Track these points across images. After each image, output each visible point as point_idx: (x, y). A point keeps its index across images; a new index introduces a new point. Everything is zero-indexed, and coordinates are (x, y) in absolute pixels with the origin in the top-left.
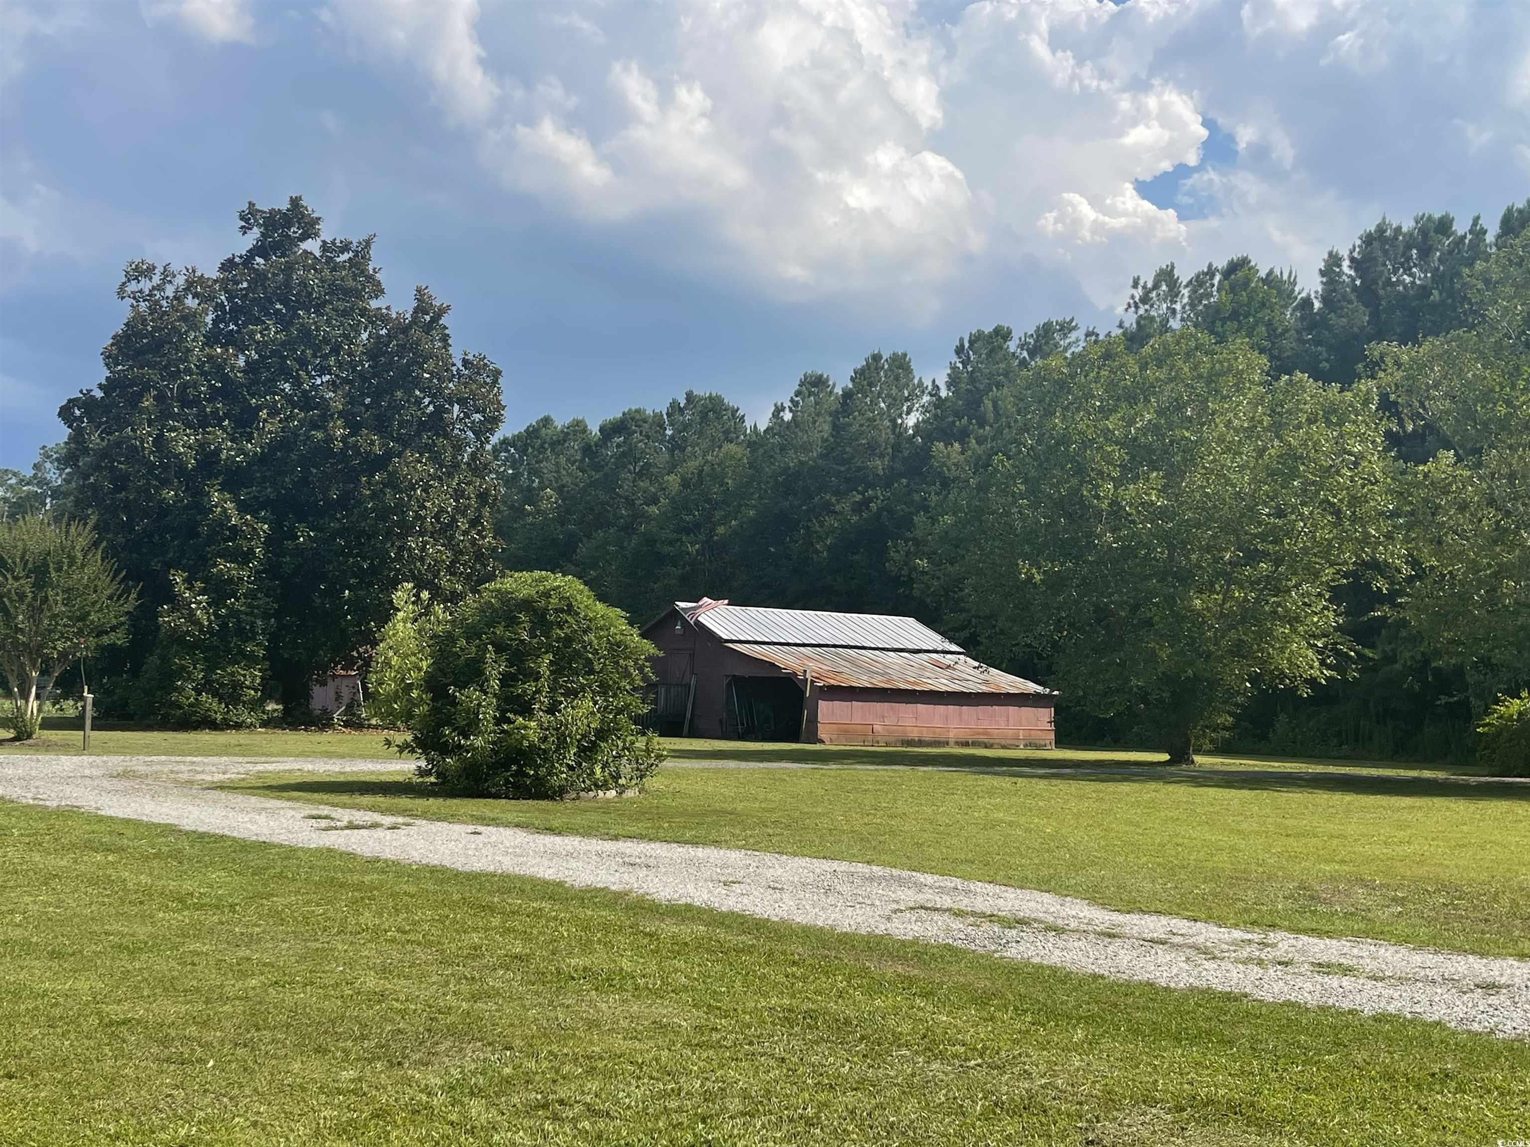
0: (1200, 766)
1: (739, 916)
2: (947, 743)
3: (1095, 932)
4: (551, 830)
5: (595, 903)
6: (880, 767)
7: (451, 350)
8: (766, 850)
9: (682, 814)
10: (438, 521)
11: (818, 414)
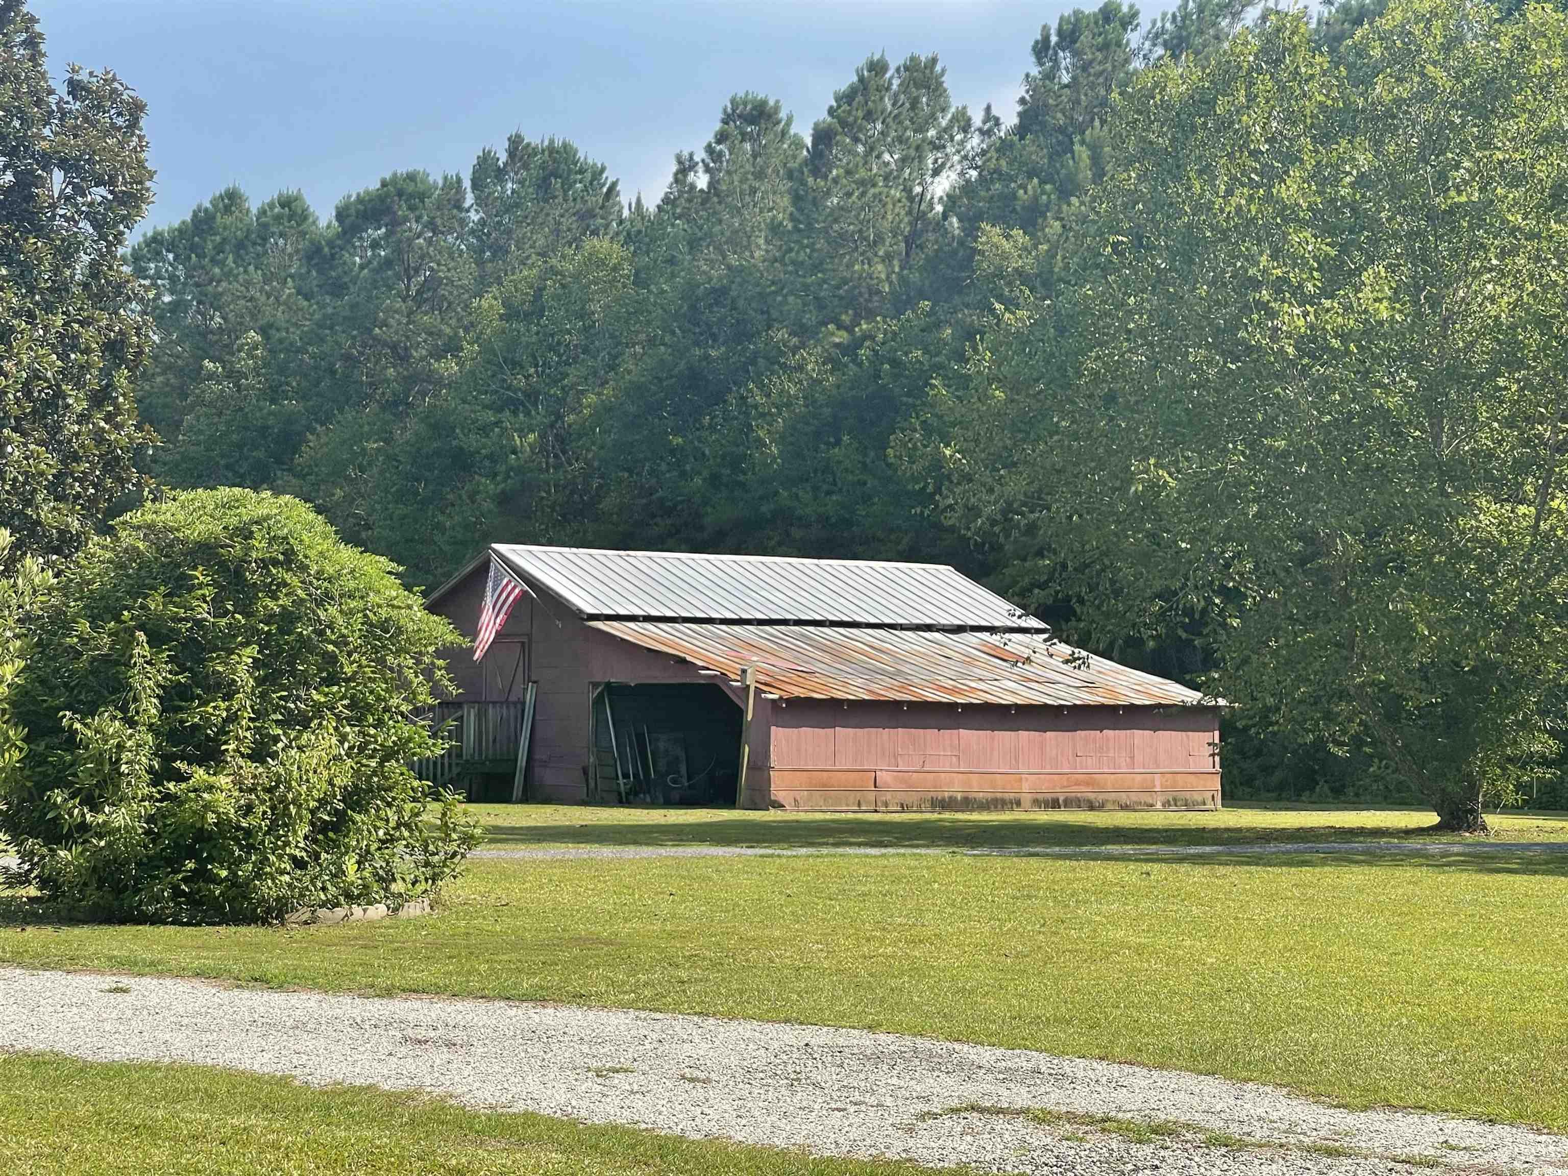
0: (1497, 833)
1: (626, 1132)
2: (1018, 803)
3: (1301, 1147)
4: (261, 981)
5: (351, 1116)
6: (891, 851)
7: (46, 64)
8: (676, 1008)
9: (514, 947)
10: (28, 394)
11: (760, 175)
